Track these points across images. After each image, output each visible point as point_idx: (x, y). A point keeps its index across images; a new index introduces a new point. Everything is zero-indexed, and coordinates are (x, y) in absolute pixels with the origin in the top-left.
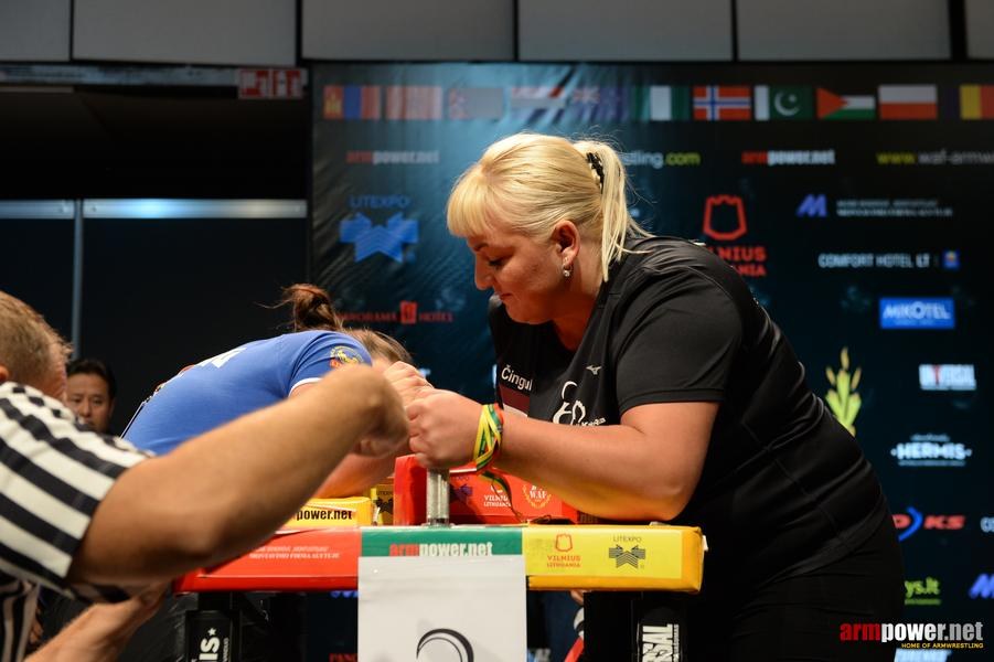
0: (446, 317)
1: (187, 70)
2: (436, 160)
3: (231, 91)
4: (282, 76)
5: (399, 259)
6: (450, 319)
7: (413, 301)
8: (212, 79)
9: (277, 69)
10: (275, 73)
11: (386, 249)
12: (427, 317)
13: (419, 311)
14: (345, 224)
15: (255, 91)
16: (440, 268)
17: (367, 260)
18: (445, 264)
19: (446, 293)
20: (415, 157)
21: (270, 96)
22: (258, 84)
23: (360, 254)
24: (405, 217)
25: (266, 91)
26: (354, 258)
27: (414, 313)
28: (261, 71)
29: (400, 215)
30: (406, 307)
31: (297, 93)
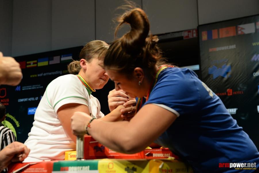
0: (241, 92)
1: (171, 34)
2: (235, 47)
3: (181, 38)
4: (194, 31)
5: (226, 77)
6: (242, 93)
7: (231, 89)
8: (177, 35)
9: (193, 30)
10: (193, 31)
11: (222, 74)
12: (235, 93)
13: (232, 91)
14: (210, 69)
15: (188, 37)
16: (238, 78)
17: (217, 78)
18: (239, 77)
19: (241, 85)
20: (229, 47)
21: (192, 37)
22: (188, 35)
23: (215, 76)
24: (226, 65)
25: (191, 36)
26: (213, 78)
27: (231, 92)
28: (189, 31)
29: (225, 64)
30: (229, 91)
31: (195, 35)
